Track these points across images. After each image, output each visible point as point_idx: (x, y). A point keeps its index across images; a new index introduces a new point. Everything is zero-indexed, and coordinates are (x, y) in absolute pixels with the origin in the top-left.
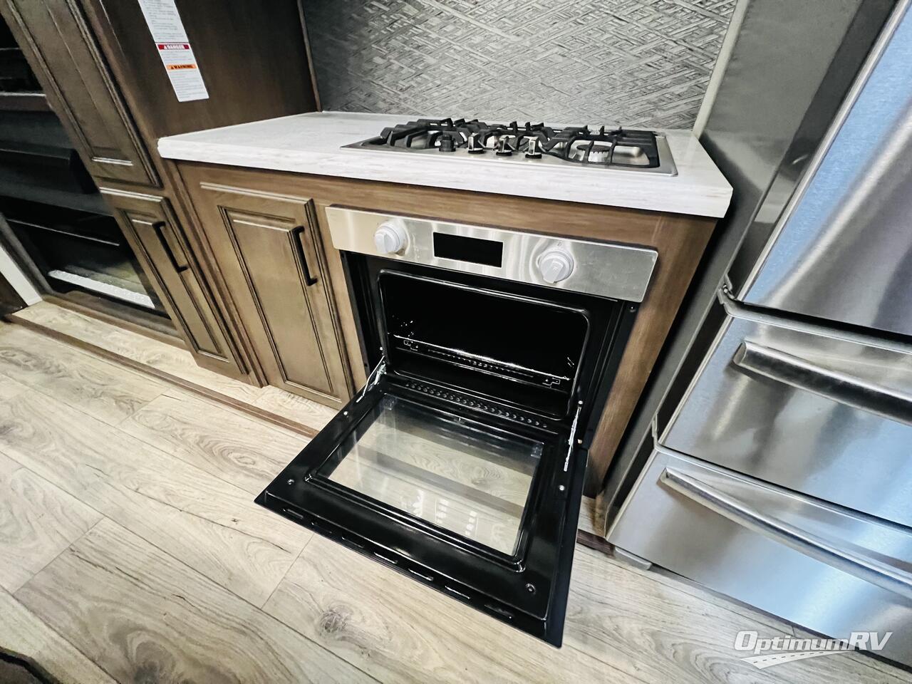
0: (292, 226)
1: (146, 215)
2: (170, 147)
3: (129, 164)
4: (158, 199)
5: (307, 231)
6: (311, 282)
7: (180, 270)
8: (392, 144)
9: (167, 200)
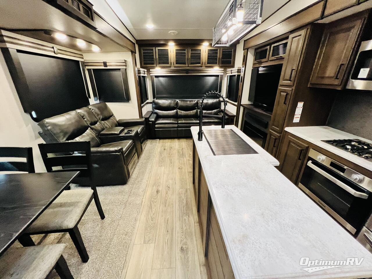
0: (302, 149)
1: (274, 136)
2: (287, 129)
3: (278, 129)
4: (279, 135)
5: (304, 151)
6: (299, 159)
7: (274, 146)
8: (333, 143)
9: (280, 136)
